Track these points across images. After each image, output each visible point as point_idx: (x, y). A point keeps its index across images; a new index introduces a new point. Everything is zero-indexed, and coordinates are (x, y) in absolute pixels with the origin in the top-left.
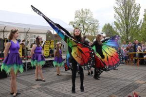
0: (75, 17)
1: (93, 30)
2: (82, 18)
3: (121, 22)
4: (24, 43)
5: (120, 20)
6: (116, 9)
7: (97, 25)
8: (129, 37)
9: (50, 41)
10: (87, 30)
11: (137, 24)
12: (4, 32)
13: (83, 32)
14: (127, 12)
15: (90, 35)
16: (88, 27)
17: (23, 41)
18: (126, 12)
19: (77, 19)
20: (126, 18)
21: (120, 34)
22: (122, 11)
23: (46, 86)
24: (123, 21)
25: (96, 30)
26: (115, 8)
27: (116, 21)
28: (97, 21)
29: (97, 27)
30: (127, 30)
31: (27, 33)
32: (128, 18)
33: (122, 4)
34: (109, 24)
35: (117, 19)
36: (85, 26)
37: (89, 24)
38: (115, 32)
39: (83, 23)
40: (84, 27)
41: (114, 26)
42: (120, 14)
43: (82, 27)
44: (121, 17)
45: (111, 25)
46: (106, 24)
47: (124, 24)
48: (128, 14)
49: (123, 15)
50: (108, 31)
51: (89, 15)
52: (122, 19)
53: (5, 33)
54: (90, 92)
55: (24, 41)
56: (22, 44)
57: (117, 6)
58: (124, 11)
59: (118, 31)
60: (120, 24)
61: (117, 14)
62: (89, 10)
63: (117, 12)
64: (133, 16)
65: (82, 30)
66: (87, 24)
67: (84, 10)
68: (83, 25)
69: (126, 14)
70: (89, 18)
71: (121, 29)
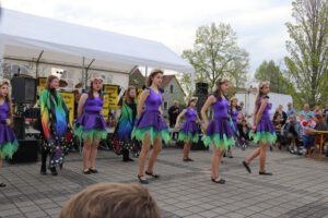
0: (197, 42)
1: (233, 74)
2: (211, 45)
3: (301, 59)
4: (80, 90)
5: (299, 53)
6: (291, 28)
7: (244, 63)
8: (318, 96)
10: (221, 72)
12: (38, 62)
13: (211, 77)
14: (318, 37)
16: (225, 66)
17: (76, 87)
18: (315, 36)
19: (200, 45)
20: (313, 51)
21: (295, 86)
22: (305, 35)
24: (305, 57)
25: (242, 73)
26: (288, 25)
27: (290, 57)
28: (246, 54)
29: (244, 66)
30: (314, 78)
31: (87, 69)
32: (320, 51)
33: (306, 19)
34: (272, 63)
35: (293, 53)
36: (218, 65)
37: (227, 59)
38: (285, 82)
39: (214, 55)
40: (214, 64)
41: (284, 68)
42: (299, 41)
43: (211, 64)
44: (303, 47)
45: (277, 64)
46: (265, 63)
47: (307, 63)
48: (321, 41)
49: (307, 43)
51: (227, 39)
52: (303, 52)
53: (41, 67)
54: (218, 210)
55: (79, 86)
56: (76, 92)
57: (294, 23)
58: (311, 33)
59: (293, 80)
60: (299, 63)
61: (293, 41)
62: (228, 28)
63: (293, 36)
65: (210, 70)
66: (221, 58)
67: (217, 27)
68: (213, 61)
69: (314, 42)
70: (228, 46)
71: (300, 75)
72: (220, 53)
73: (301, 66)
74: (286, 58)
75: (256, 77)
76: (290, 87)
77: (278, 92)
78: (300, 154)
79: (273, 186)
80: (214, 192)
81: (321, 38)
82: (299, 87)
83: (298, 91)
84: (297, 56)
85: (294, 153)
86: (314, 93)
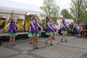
0: (44, 4)
2: (48, 5)
3: (75, 8)
5: (74, 6)
9: (28, 20)
10: (51, 13)
13: (49, 15)
15: (53, 16)
16: (52, 11)
17: (9, 20)
19: (45, 5)
20: (78, 6)
23: (32, 52)
25: (57, 13)
27: (72, 7)
28: (58, 7)
32: (80, 5)
35: (72, 6)
36: (50, 10)
37: (53, 9)
38: (70, 15)
42: (74, 3)
43: (48, 11)
48: (80, 2)
49: (76, 3)
50: (64, 14)
51: (53, 3)
52: (75, 6)
59: (72, 15)
61: (72, 3)
63: (72, 1)
64: (84, 4)
65: (48, 13)
68: (49, 9)
69: (79, 3)
70: (53, 5)
71: (75, 13)
72: (51, 7)
73: (75, 10)
74: (71, 8)
75: (61, 14)
76: (71, 16)
77: (68, 18)
78: (78, 37)
79: (75, 47)
80: (60, 51)
81: (81, 1)
82: (74, 17)
83: (74, 18)
84: (74, 7)
85: (77, 37)
86: (79, 18)
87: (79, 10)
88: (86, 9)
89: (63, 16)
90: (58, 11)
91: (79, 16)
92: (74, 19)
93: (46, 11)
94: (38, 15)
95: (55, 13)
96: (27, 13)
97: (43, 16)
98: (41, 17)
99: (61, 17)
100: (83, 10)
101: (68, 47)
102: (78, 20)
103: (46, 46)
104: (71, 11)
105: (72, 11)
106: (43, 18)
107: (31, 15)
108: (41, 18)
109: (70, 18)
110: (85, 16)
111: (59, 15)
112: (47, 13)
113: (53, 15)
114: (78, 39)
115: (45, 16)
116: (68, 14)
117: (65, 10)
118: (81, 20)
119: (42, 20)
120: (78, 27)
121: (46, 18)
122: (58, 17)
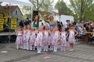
9: (3, 14)
10: (41, 5)
11: (92, 3)
13: (37, 8)
15: (44, 10)
16: (43, 2)
25: (50, 5)
38: (69, 9)
40: (38, 1)
43: (36, 1)
47: (79, 2)
59: (72, 9)
65: (36, 4)
71: (76, 7)
73: (76, 3)
75: (55, 7)
76: (71, 11)
77: (66, 14)
82: (75, 12)
83: (75, 14)
86: (82, 15)
87: (82, 3)
88: (92, 2)
89: (59, 10)
90: (52, 3)
91: (81, 12)
92: (74, 16)
93: (34, 2)
94: (21, 8)
95: (46, 6)
96: (1, 2)
97: (28, 9)
98: (25, 11)
99: (55, 13)
100: (88, 4)
101: (64, 58)
102: (81, 18)
103: (30, 55)
104: (71, 4)
105: (73, 5)
106: (28, 13)
107: (9, 7)
108: (25, 13)
109: (69, 15)
110: (91, 12)
111: (52, 9)
112: (34, 5)
113: (43, 8)
114: (79, 46)
115: (30, 9)
116: (66, 8)
117: (61, 2)
118: (85, 17)
119: (27, 15)
120: (80, 28)
121: (32, 13)
122: (51, 11)
